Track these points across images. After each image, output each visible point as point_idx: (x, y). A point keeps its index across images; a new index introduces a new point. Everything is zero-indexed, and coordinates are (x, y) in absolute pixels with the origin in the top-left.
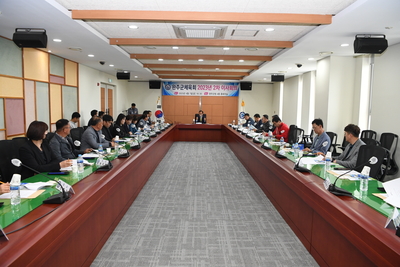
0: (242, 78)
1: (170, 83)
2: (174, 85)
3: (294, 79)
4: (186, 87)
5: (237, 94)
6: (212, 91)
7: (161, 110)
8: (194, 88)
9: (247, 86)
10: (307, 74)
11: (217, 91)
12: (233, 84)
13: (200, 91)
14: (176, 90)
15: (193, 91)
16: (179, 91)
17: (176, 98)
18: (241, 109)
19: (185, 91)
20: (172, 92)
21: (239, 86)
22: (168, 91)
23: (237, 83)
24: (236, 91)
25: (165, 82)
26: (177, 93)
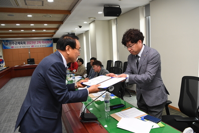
0: (53, 36)
1: (7, 41)
2: (11, 42)
4: (19, 43)
6: (36, 45)
7: (2, 58)
8: (24, 43)
10: (87, 32)
11: (39, 45)
12: (49, 40)
13: (29, 45)
14: (12, 45)
15: (24, 45)
16: (14, 46)
17: (13, 50)
19: (18, 45)
20: (9, 46)
21: (52, 41)
22: (6, 46)
23: (51, 39)
24: (51, 44)
25: (3, 41)
26: (13, 47)
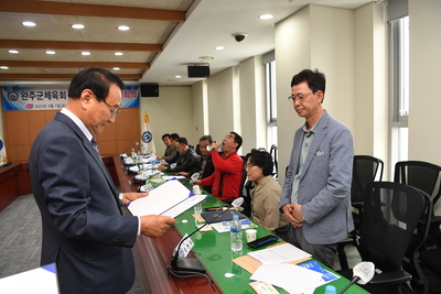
0: (140, 76)
1: (16, 88)
2: (26, 92)
3: (225, 73)
4: (48, 96)
5: (136, 105)
8: (63, 96)
9: (151, 90)
12: (129, 87)
14: (30, 101)
15: (61, 102)
16: (35, 102)
17: (31, 114)
18: (145, 128)
19: (46, 101)
20: (21, 104)
21: (138, 91)
22: (14, 103)
23: (136, 87)
24: (133, 99)
25: (6, 88)
26: (31, 106)
